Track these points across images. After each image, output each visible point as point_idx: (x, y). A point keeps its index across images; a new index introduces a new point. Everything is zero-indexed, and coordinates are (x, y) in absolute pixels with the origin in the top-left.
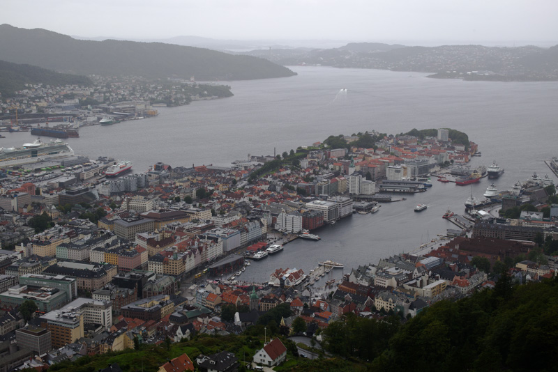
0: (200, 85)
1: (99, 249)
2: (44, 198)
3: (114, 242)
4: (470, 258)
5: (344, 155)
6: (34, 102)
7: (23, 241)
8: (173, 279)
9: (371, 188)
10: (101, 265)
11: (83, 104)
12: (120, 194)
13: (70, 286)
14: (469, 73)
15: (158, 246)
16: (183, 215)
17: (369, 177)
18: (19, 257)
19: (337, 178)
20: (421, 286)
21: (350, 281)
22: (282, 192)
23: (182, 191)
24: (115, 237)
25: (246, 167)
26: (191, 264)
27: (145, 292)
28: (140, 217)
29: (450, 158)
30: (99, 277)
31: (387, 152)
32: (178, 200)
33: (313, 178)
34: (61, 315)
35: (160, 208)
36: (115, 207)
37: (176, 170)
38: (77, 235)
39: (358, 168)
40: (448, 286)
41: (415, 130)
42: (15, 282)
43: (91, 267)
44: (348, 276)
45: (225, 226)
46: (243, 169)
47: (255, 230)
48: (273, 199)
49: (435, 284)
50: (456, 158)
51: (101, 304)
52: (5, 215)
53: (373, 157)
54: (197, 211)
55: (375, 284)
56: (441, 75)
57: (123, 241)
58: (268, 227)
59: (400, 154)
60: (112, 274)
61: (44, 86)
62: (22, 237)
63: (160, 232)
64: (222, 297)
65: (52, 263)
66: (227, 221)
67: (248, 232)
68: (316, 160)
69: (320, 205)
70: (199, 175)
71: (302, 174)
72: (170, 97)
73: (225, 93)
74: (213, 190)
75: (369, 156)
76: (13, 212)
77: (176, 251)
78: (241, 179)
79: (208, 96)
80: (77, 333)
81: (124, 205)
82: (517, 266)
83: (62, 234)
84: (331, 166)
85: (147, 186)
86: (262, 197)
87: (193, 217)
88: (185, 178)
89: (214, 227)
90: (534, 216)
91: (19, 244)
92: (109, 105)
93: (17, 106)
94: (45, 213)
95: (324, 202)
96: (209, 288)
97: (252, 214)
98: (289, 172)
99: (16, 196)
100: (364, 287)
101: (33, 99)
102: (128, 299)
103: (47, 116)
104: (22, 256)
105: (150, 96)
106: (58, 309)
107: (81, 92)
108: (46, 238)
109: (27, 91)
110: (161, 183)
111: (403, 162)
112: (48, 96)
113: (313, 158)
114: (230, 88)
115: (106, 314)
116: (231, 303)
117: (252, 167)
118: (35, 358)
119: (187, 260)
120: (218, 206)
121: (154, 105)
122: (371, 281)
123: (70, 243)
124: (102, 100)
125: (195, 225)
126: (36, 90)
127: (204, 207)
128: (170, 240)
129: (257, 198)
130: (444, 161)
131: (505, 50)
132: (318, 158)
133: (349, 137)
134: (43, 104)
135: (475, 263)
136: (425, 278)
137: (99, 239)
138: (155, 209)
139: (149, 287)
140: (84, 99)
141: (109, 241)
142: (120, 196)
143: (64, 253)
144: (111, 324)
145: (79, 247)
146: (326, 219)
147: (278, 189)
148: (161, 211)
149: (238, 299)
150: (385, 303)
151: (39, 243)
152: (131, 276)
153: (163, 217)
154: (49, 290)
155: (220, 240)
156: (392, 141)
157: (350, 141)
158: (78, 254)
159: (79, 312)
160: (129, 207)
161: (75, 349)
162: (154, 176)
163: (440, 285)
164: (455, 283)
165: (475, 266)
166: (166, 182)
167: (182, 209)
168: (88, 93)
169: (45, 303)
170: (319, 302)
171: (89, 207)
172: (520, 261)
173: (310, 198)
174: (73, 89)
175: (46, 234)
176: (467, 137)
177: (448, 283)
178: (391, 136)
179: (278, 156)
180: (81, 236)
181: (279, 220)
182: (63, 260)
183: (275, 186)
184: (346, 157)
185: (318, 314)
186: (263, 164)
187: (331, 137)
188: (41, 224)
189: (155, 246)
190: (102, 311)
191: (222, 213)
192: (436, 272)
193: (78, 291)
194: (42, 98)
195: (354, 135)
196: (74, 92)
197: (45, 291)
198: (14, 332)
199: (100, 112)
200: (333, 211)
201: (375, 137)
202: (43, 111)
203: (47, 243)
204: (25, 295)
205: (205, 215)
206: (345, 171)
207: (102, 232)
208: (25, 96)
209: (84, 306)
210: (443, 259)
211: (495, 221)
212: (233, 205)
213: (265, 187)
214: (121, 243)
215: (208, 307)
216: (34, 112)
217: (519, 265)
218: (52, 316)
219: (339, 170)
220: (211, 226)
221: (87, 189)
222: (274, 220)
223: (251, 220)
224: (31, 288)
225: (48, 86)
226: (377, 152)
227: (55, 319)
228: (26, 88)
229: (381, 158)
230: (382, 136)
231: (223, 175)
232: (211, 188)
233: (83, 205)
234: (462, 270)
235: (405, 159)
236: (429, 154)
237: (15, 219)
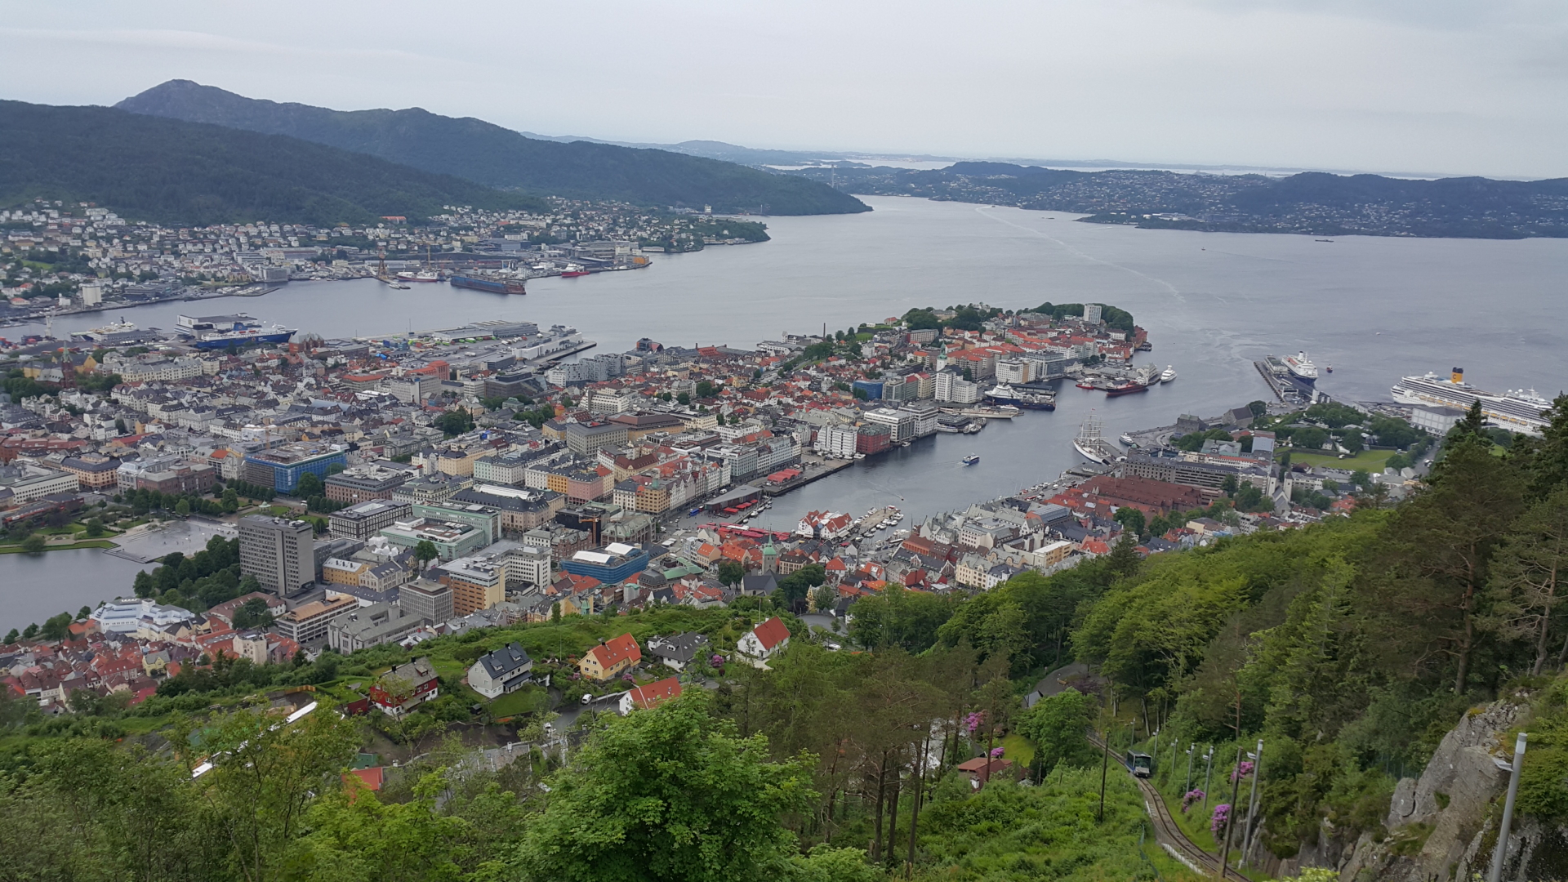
0: (717, 221)
1: (537, 467)
2: (462, 385)
3: (564, 459)
4: (1114, 509)
5: (932, 339)
6: (458, 234)
7: (423, 451)
8: (650, 518)
9: (968, 392)
10: (540, 492)
11: (534, 242)
12: (581, 384)
13: (491, 521)
14: (1147, 216)
15: (631, 467)
16: (673, 421)
17: (968, 376)
18: (416, 473)
19: (917, 375)
20: (1031, 550)
21: (921, 536)
22: (829, 393)
23: (676, 384)
24: (566, 451)
25: (776, 351)
26: (679, 496)
27: (605, 537)
28: (607, 422)
29: (1100, 351)
30: (536, 511)
31: (1001, 338)
32: (668, 398)
33: (880, 374)
34: (471, 566)
35: (639, 409)
36: (571, 404)
37: (669, 351)
38: (508, 445)
39: (952, 361)
40: (1074, 552)
41: (1048, 304)
42: (406, 513)
43: (524, 495)
44: (919, 528)
45: (736, 441)
46: (773, 354)
47: (782, 451)
48: (816, 404)
49: (1054, 546)
50: (1109, 351)
51: (534, 551)
52: (400, 408)
53: (978, 344)
54: (695, 416)
55: (960, 541)
56: (1102, 217)
57: (577, 456)
58: (803, 445)
59: (1019, 341)
60: (556, 506)
61: (475, 211)
62: (424, 444)
63: (636, 446)
64: (722, 549)
65: (465, 485)
66: (739, 433)
67: (771, 452)
68: (888, 345)
69: (886, 417)
70: (704, 361)
71: (864, 366)
72: (671, 237)
73: (757, 235)
74: (723, 385)
75: (972, 343)
76: (410, 404)
77: (658, 476)
78: (768, 370)
79: (731, 237)
80: (494, 595)
81: (584, 403)
82: (1188, 526)
83: (485, 442)
84: (910, 356)
85: (623, 374)
86: (800, 399)
87: (688, 425)
88: (683, 365)
89: (720, 441)
90: (1224, 447)
91: (416, 454)
92: (574, 245)
93: (430, 240)
94: (461, 408)
95: (894, 411)
96: (703, 534)
97: (779, 427)
98: (843, 362)
99: (417, 380)
100: (943, 545)
101: (456, 230)
102: (580, 545)
103: (477, 258)
104: (421, 473)
105: (639, 233)
106: (467, 555)
107: (532, 223)
108: (460, 447)
109: (447, 216)
110: (645, 371)
111: (1023, 354)
112: (479, 227)
113: (882, 341)
114: (765, 227)
115: (541, 567)
116: (736, 560)
117: (787, 352)
118: (425, 629)
119: (673, 491)
120: (726, 410)
121: (645, 249)
122: (956, 537)
123: (497, 456)
124: (564, 236)
125: (691, 437)
126: (462, 215)
127: (707, 411)
128: (650, 459)
129: (790, 401)
130: (1090, 354)
131: (1210, 180)
132: (890, 342)
133: (940, 311)
134: (472, 238)
135: (1120, 518)
136: (1038, 537)
137: (541, 454)
138: (631, 410)
139: (611, 528)
140: (536, 234)
141: (556, 456)
142: (581, 388)
143: (483, 470)
144: (549, 582)
145: (511, 463)
146: (894, 437)
147: (824, 387)
148: (639, 414)
149: (747, 553)
150: (973, 571)
151: (447, 453)
152: (585, 510)
153: (644, 422)
154: (458, 526)
155: (726, 462)
156: (1008, 321)
157: (944, 317)
158: (507, 474)
159: (500, 563)
160: (591, 405)
161: (488, 618)
162: (635, 359)
163: (1060, 548)
164: (1085, 547)
165: (1119, 522)
166: (652, 369)
167: (672, 412)
168: (543, 225)
169: (449, 548)
170: (869, 566)
171: (530, 402)
172: (1192, 518)
173: (871, 404)
174: (520, 218)
175: (460, 441)
176: (1131, 318)
177: (1074, 546)
178: (1010, 313)
179: (829, 337)
180: (514, 446)
181: (821, 436)
182: (481, 482)
183: (819, 383)
184: (936, 343)
185: (865, 582)
186: (803, 348)
187: (915, 310)
188: (455, 425)
189: (626, 468)
190: (536, 562)
191: (734, 421)
192: (1058, 526)
193: (503, 530)
194: (469, 229)
195: (950, 308)
196: (521, 222)
197: (452, 528)
198: (397, 589)
199: (560, 255)
200: (905, 426)
201: (983, 312)
202: (471, 250)
203: (460, 455)
204: (422, 533)
205: (709, 423)
206: (931, 365)
207: (547, 442)
208: (444, 224)
209: (509, 553)
210: (1069, 509)
211: (1161, 454)
212: (752, 410)
213: (804, 384)
214: (575, 460)
215: (699, 565)
216: (458, 250)
217: (1191, 525)
218: (457, 566)
219: (923, 364)
220: (715, 441)
221: (529, 375)
222: (814, 436)
223: (778, 433)
224: (429, 522)
225: (480, 211)
226: (985, 337)
227: (462, 572)
228: (445, 212)
229: (990, 347)
230: (995, 313)
231: (741, 362)
232: (720, 382)
233: (521, 399)
234: (1098, 528)
235: (1028, 350)
236: (1067, 345)
237: (414, 414)
